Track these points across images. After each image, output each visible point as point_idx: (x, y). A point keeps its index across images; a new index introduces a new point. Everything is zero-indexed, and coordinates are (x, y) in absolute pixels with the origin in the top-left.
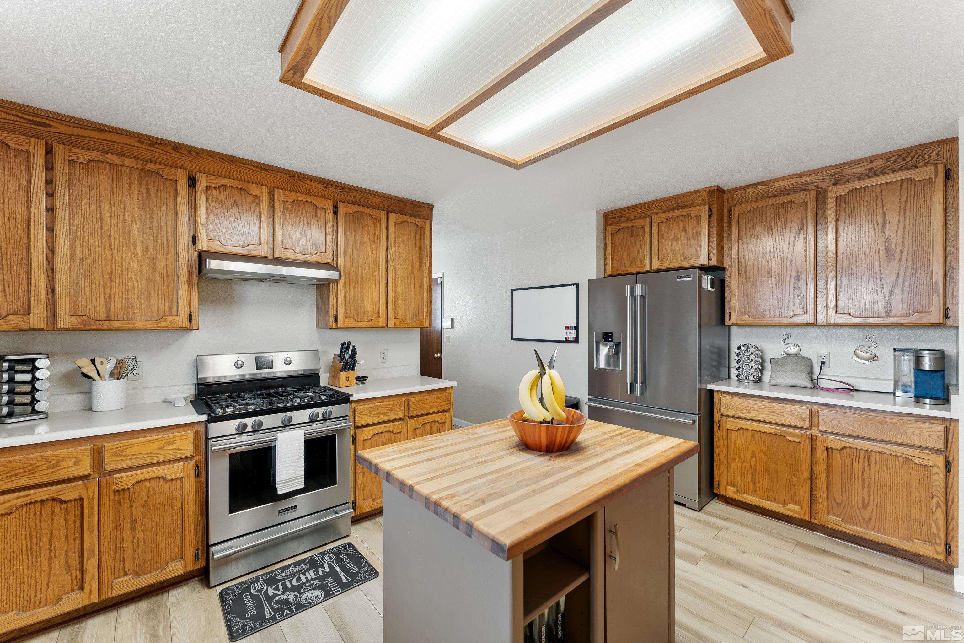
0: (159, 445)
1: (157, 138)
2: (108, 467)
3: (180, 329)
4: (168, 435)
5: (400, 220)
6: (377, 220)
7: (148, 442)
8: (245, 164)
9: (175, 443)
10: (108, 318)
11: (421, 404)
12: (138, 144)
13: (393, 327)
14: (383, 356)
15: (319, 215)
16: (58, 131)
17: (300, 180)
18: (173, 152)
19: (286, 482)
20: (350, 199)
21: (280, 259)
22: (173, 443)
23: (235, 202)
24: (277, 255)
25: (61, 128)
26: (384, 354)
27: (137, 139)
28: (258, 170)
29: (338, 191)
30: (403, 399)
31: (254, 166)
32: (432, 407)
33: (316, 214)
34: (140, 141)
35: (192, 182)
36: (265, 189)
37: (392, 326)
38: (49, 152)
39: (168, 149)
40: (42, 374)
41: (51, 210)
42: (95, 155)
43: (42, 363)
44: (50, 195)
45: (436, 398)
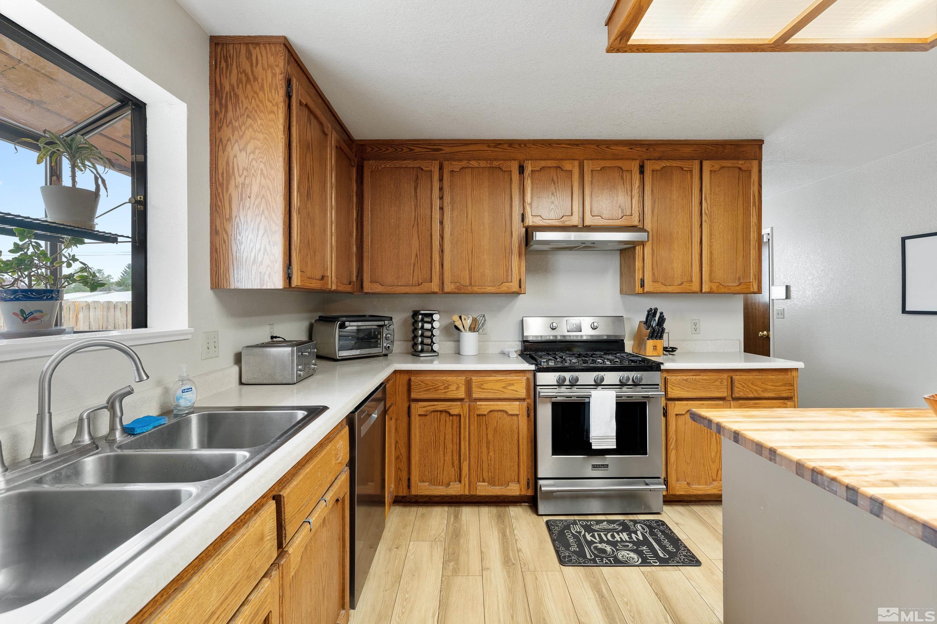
0: (503, 384)
1: (499, 140)
2: (475, 396)
3: (513, 293)
4: (509, 378)
5: (717, 167)
6: (689, 172)
7: (497, 381)
8: (560, 144)
9: (514, 385)
10: (471, 284)
11: (750, 385)
12: (487, 148)
13: (709, 293)
14: (694, 327)
15: (625, 178)
16: (444, 152)
17: (607, 147)
18: (509, 148)
19: (600, 439)
20: (656, 155)
21: (589, 226)
22: (512, 385)
23: (552, 180)
24: (587, 223)
25: (447, 150)
26: (695, 324)
27: (487, 145)
28: (569, 147)
29: (644, 149)
30: (725, 376)
31: (567, 144)
32: (765, 390)
33: (622, 178)
34: (489, 146)
35: (522, 170)
36: (576, 163)
37: (707, 291)
38: (441, 168)
39: (506, 146)
40: (436, 325)
41: (441, 209)
42: (464, 163)
43: (436, 317)
44: (441, 198)
45: (772, 381)
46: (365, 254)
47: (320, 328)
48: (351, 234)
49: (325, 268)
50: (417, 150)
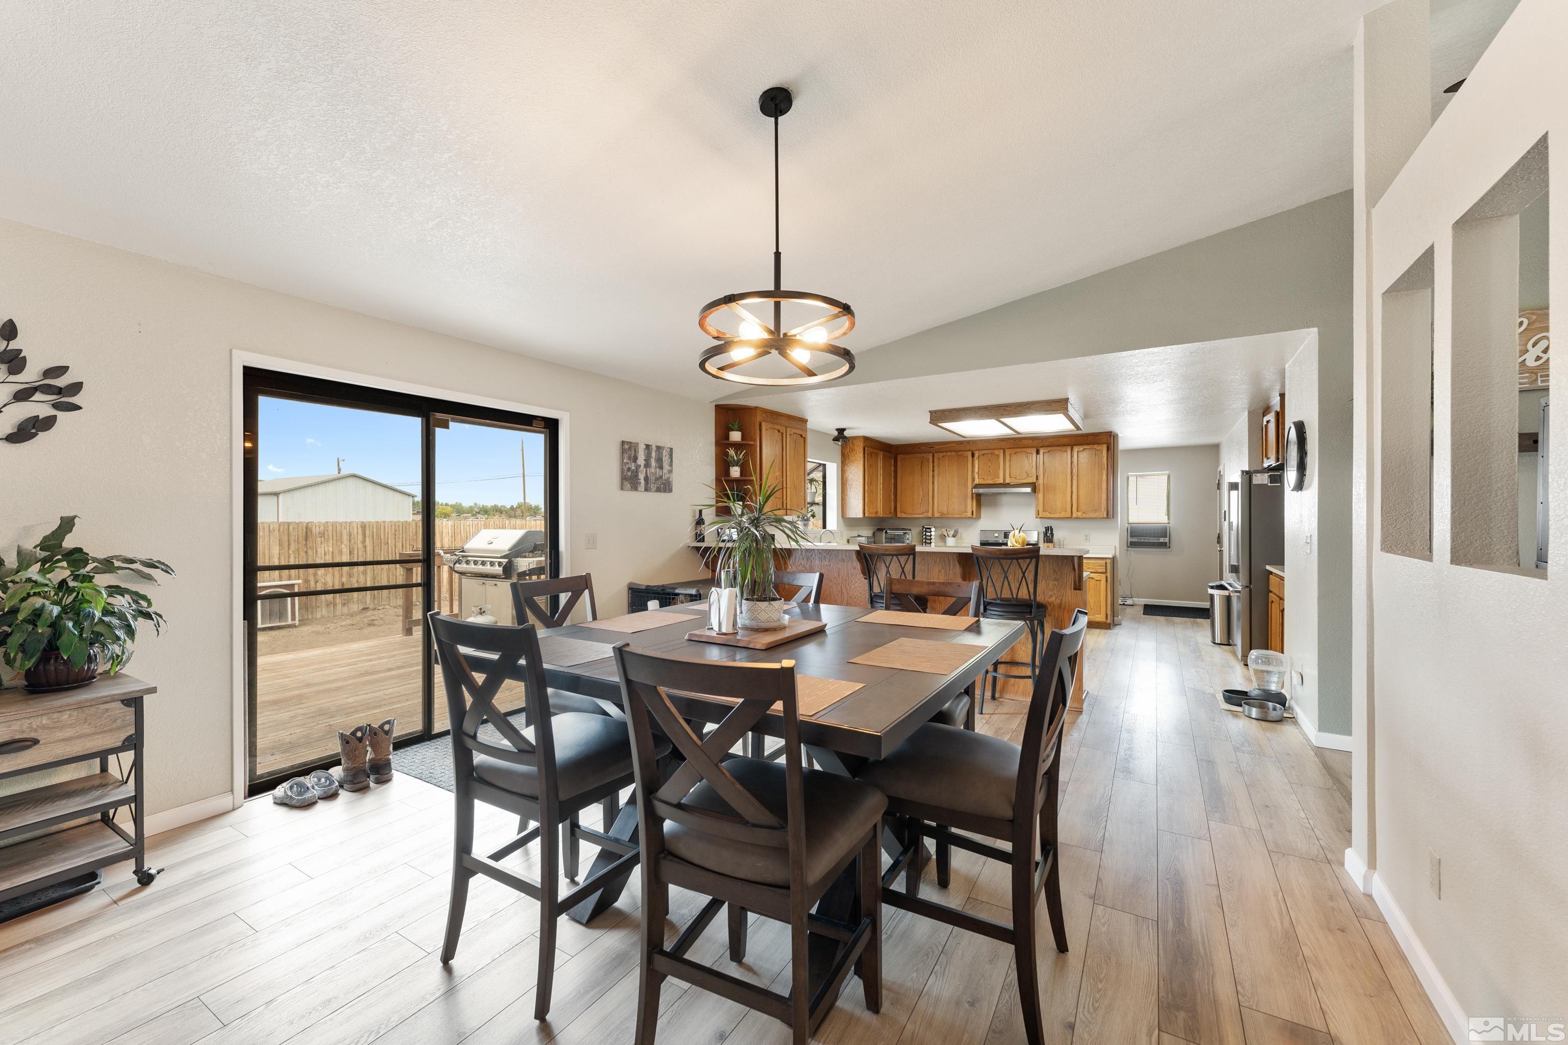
3: (969, 518)
5: (1082, 449)
6: (1065, 451)
8: (994, 441)
10: (948, 514)
13: (1076, 518)
15: (1031, 457)
16: (935, 448)
17: (1019, 441)
20: (1048, 444)
21: (1009, 484)
23: (989, 460)
24: (1007, 481)
25: (937, 447)
26: (1086, 536)
28: (999, 442)
29: (1040, 441)
31: (997, 441)
33: (1027, 457)
34: (957, 444)
35: (973, 455)
36: (1002, 451)
37: (1075, 516)
38: (933, 456)
39: (966, 444)
40: (933, 533)
41: (933, 476)
42: (944, 454)
43: (933, 529)
44: (933, 471)
45: (1093, 563)
46: (898, 499)
47: (878, 534)
48: (891, 491)
49: (877, 508)
50: (923, 448)
